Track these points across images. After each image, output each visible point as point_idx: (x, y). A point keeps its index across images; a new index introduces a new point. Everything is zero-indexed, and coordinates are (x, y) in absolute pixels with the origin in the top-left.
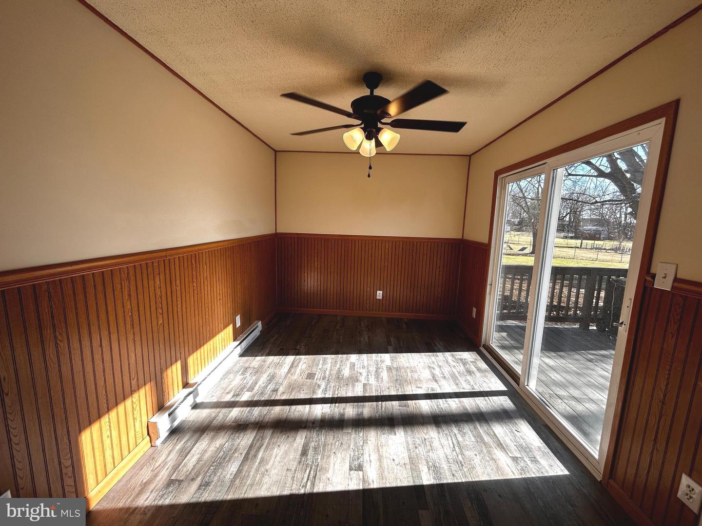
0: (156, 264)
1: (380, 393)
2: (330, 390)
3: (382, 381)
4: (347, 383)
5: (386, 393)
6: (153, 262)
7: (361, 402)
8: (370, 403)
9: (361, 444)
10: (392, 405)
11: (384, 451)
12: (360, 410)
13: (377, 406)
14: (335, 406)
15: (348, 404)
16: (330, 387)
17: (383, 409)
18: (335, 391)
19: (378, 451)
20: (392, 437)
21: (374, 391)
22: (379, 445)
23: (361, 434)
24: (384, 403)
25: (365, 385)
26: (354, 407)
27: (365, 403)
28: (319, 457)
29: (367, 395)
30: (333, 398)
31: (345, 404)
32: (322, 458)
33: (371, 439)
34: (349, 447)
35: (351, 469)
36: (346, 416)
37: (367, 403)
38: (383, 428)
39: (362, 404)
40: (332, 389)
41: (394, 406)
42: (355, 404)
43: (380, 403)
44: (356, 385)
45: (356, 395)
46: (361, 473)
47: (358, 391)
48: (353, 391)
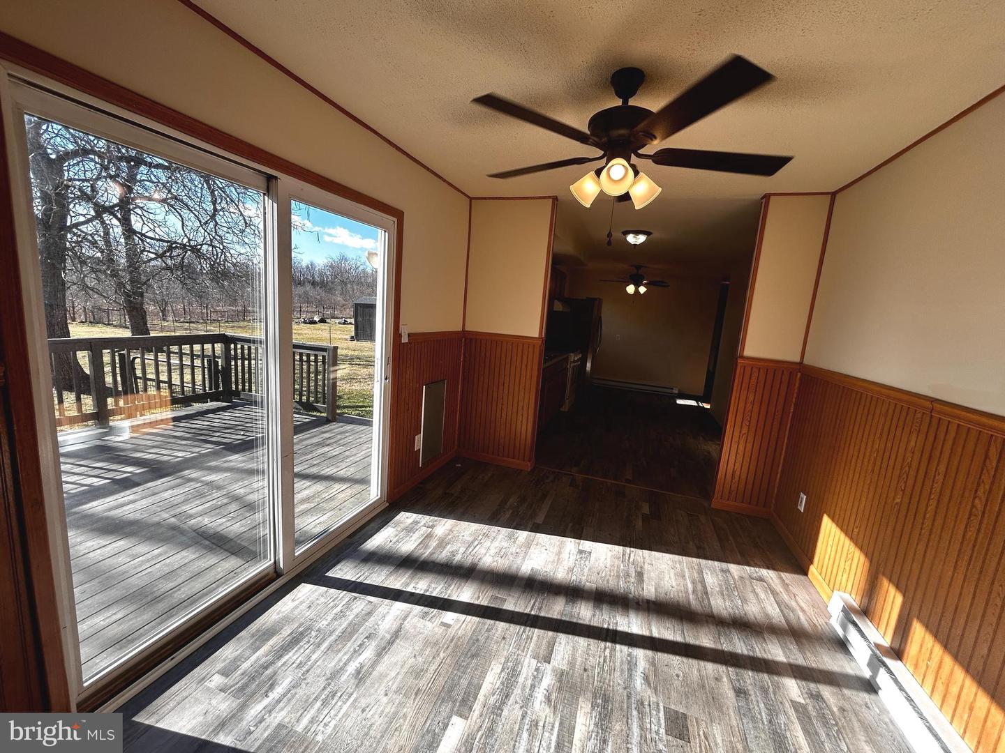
0: (919, 415)
1: (524, 631)
2: (622, 663)
3: (507, 661)
4: (586, 674)
5: (515, 628)
6: (916, 410)
7: (564, 621)
8: (550, 616)
9: (575, 569)
10: (515, 604)
11: (553, 557)
12: (568, 609)
13: (540, 609)
14: (609, 624)
15: (587, 622)
16: (622, 671)
17: (532, 602)
18: (611, 657)
19: (559, 559)
20: (537, 567)
21: (535, 638)
22: (556, 564)
23: (574, 577)
24: (527, 611)
25: (547, 659)
26: (578, 614)
27: (559, 617)
28: (622, 567)
29: (550, 633)
30: (614, 641)
31: (592, 624)
32: (618, 567)
33: (562, 570)
34: (589, 569)
35: (590, 553)
36: (591, 605)
37: (555, 617)
38: (544, 578)
39: (564, 618)
40: (618, 664)
41: (513, 603)
42: (575, 620)
43: (533, 613)
44: (565, 662)
45: (570, 636)
46: (581, 548)
47: (565, 645)
48: (575, 650)
